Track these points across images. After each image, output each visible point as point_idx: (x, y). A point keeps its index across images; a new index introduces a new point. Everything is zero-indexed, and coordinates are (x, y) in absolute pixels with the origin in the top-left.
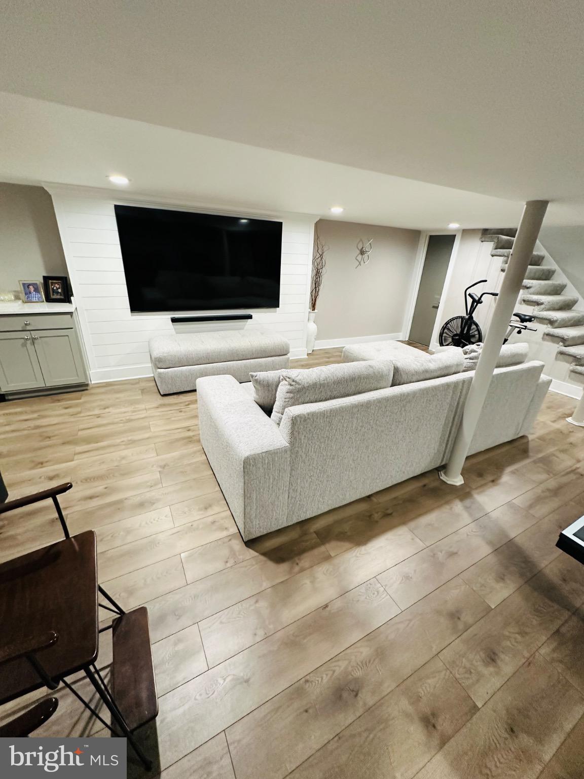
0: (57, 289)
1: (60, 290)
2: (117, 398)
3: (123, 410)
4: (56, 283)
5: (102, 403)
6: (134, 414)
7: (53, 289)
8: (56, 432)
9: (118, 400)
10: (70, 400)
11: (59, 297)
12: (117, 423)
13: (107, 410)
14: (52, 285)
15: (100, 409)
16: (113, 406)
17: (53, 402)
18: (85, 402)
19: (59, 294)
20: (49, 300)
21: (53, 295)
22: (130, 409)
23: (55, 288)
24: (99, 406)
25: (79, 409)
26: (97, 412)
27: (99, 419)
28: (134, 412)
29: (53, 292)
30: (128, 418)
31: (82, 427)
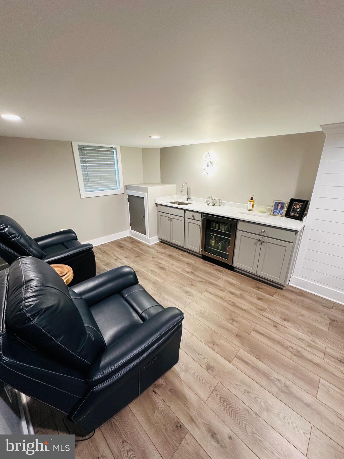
0: (297, 209)
1: (298, 210)
2: (302, 315)
3: (300, 334)
4: (298, 204)
5: (286, 312)
6: (308, 349)
7: (294, 208)
8: (240, 319)
9: (300, 318)
10: (264, 292)
11: (295, 215)
12: (286, 348)
13: (285, 323)
14: (295, 205)
15: (281, 318)
16: (294, 322)
17: (254, 288)
18: (273, 302)
19: (297, 213)
20: (287, 215)
21: (292, 213)
22: (307, 338)
23: (296, 208)
24: (282, 313)
25: (265, 306)
26: (277, 319)
27: (273, 330)
28: (310, 346)
29: (293, 211)
30: (299, 349)
31: (258, 327)
